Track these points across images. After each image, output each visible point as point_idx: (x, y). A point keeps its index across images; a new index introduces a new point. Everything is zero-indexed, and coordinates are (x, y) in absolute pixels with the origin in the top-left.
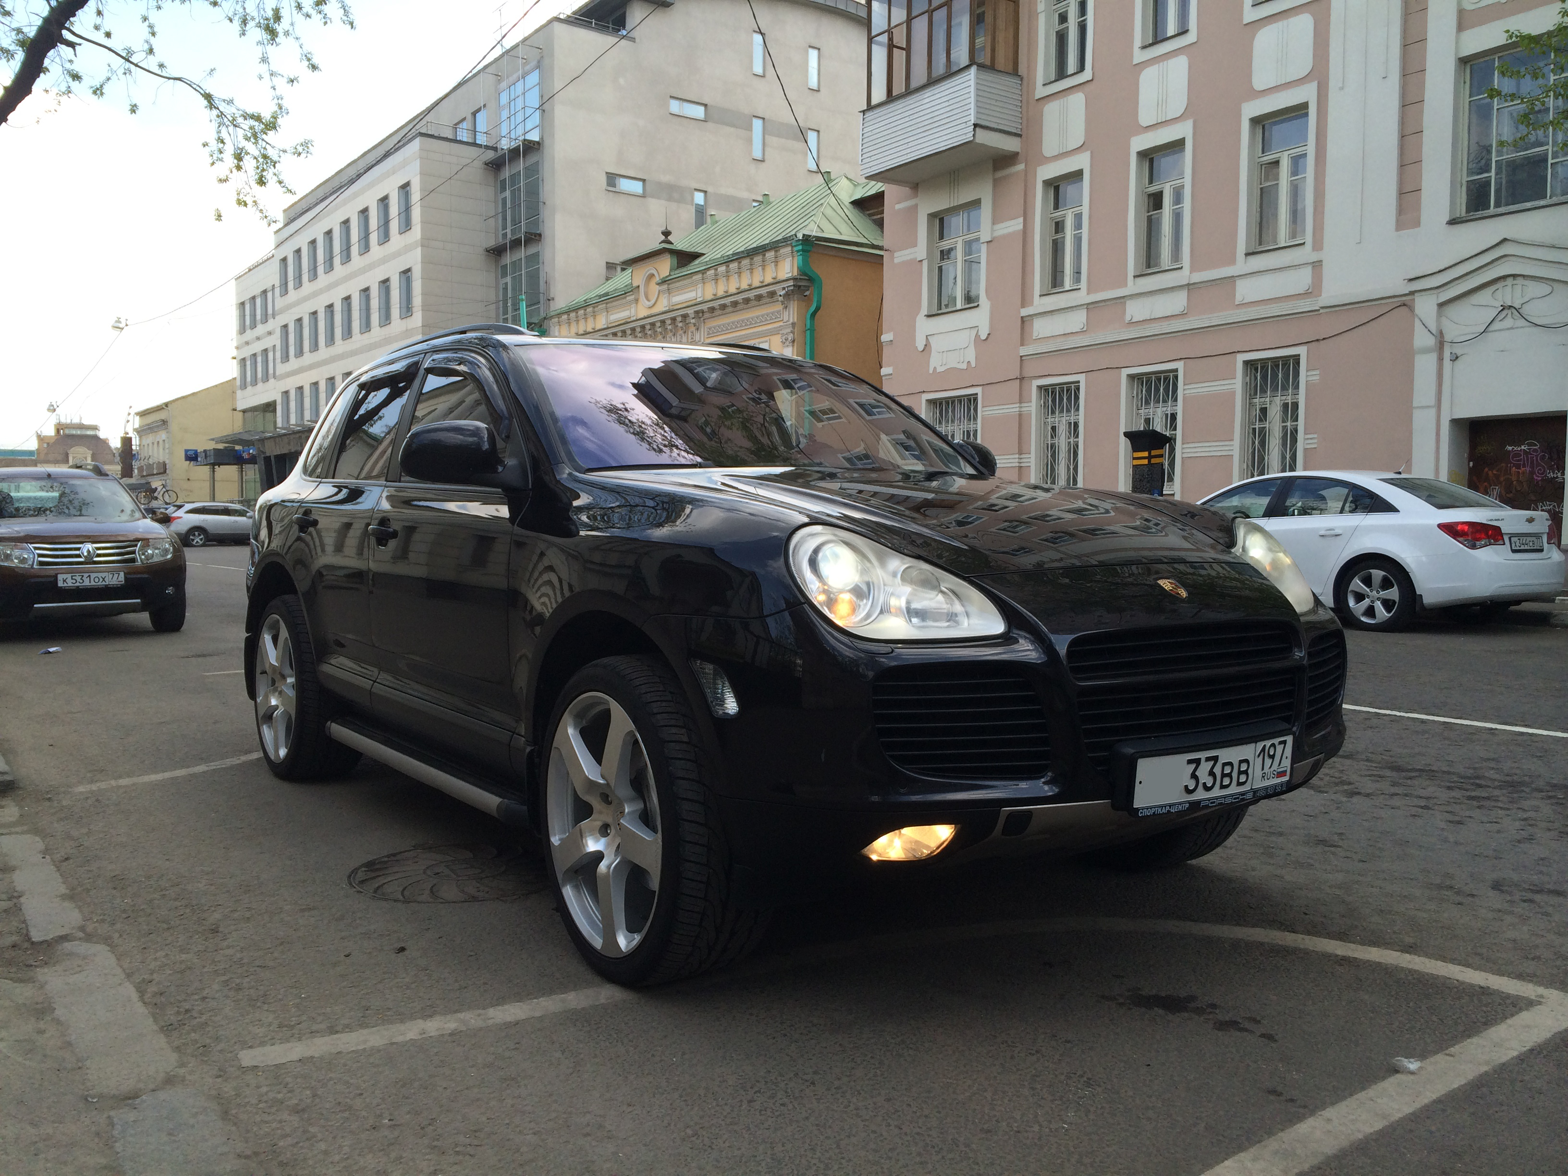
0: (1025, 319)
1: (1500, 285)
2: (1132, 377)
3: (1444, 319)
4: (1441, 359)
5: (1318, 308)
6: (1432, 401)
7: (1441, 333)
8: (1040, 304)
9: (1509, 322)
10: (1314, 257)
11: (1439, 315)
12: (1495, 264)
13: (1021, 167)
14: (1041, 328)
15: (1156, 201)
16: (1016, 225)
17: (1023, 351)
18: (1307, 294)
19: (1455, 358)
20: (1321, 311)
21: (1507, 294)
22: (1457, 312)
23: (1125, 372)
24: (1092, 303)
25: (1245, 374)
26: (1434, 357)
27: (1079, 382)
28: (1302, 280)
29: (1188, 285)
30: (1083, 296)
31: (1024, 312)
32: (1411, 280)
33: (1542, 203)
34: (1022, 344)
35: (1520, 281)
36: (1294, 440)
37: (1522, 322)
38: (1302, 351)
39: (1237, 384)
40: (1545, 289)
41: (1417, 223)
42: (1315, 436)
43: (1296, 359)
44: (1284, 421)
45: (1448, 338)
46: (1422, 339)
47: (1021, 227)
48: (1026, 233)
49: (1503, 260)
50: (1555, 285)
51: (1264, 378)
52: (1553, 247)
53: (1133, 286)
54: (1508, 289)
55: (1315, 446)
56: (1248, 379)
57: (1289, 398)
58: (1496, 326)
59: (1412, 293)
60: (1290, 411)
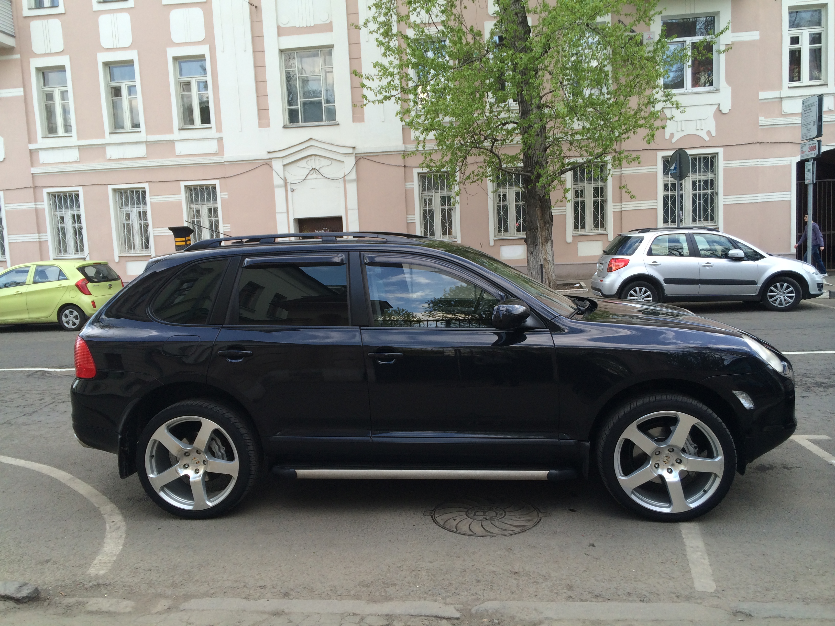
0: (32, 151)
2: (115, 190)
3: (286, 172)
4: (286, 191)
5: (223, 161)
6: (285, 210)
7: (285, 178)
8: (41, 143)
9: (314, 176)
10: (218, 135)
11: (284, 170)
12: (307, 149)
13: (18, 56)
14: (43, 157)
15: (117, 92)
16: (19, 92)
17: (34, 170)
18: (215, 154)
19: (293, 191)
20: (225, 163)
21: (313, 163)
23: (110, 187)
24: (83, 146)
25: (186, 193)
26: (283, 190)
28: (213, 147)
29: (146, 142)
30: (74, 140)
31: (31, 146)
32: (269, 152)
33: (322, 123)
35: (317, 157)
37: (320, 176)
38: (217, 182)
39: (182, 197)
40: (328, 162)
41: (268, 125)
42: (229, 225)
43: (214, 187)
45: (289, 181)
46: (277, 181)
47: (22, 93)
49: (310, 148)
50: (333, 161)
52: (331, 144)
53: (109, 139)
55: (229, 230)
58: (309, 177)
59: (270, 159)
60: (213, 212)
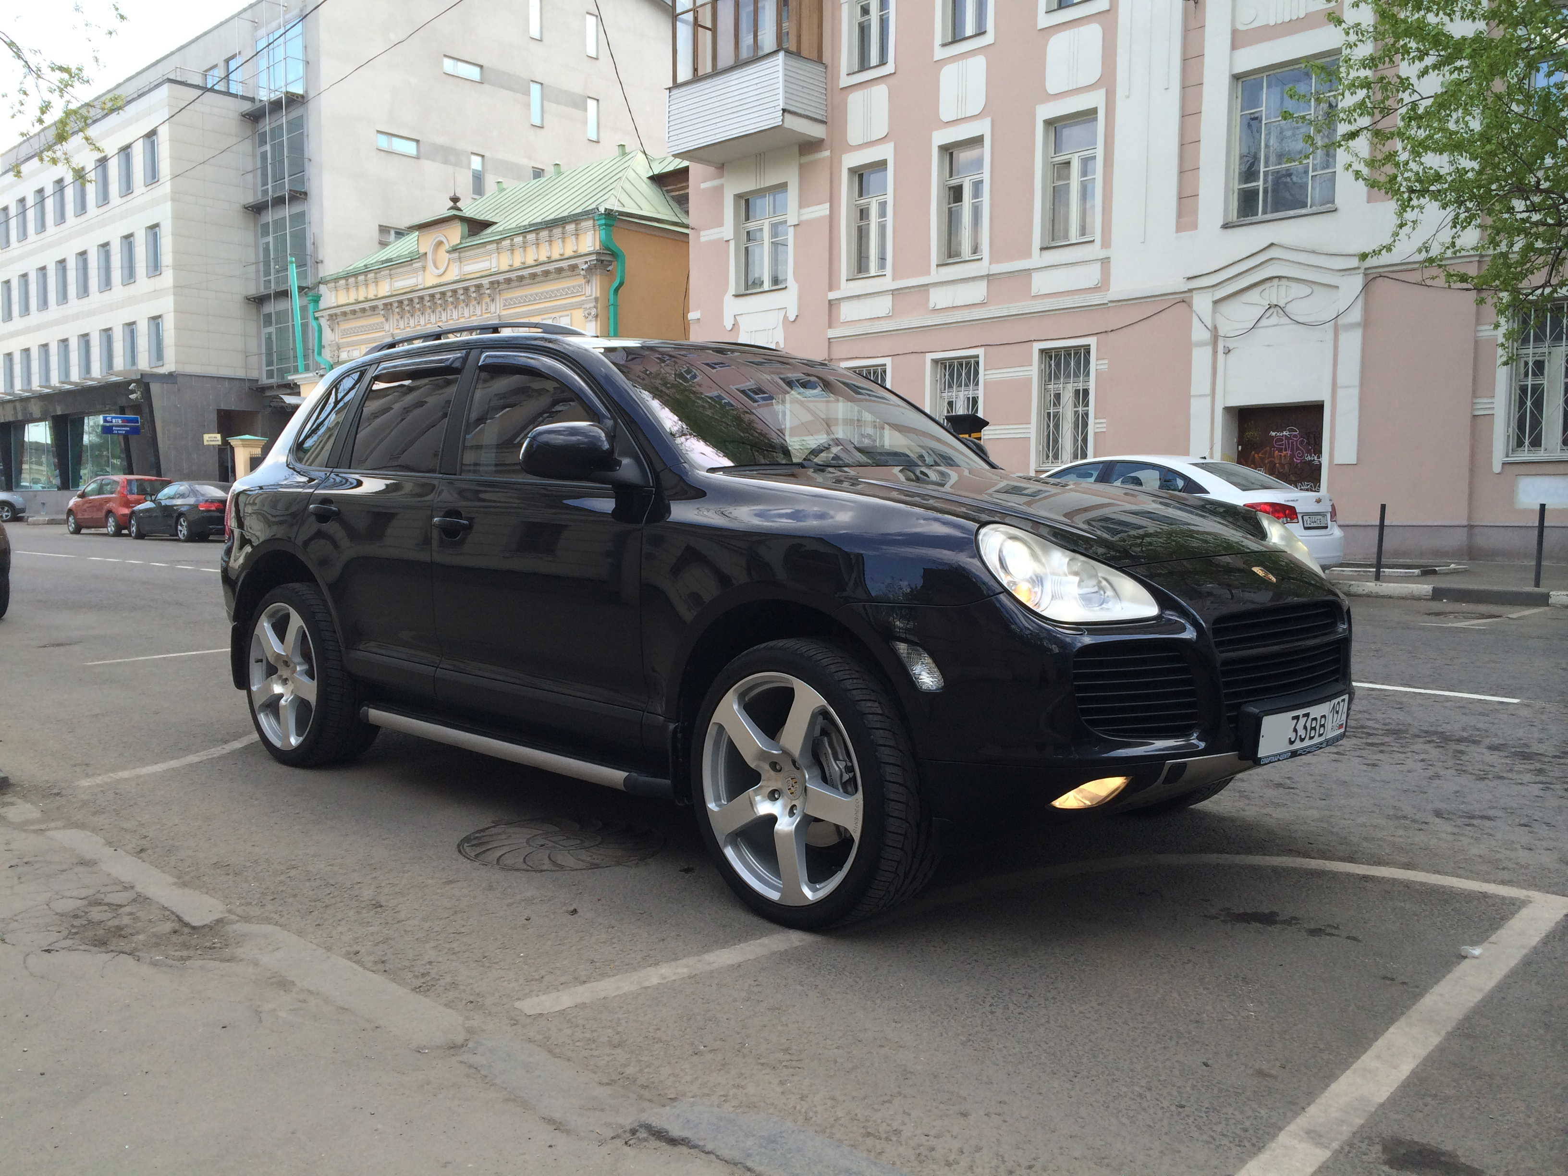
0: (832, 303)
1: (1267, 285)
2: (935, 362)
3: (1218, 315)
4: (1215, 352)
5: (1106, 302)
6: (1208, 391)
7: (1215, 328)
8: (847, 288)
9: (1274, 320)
10: (1102, 254)
11: (1214, 311)
12: (1264, 266)
13: (827, 153)
14: (848, 312)
15: (956, 193)
16: (823, 210)
17: (831, 333)
18: (1096, 289)
19: (1228, 351)
20: (1110, 305)
21: (1273, 294)
22: (1228, 308)
23: (929, 357)
24: (897, 289)
25: (1041, 361)
26: (1209, 350)
27: (885, 365)
28: (1090, 276)
29: (988, 275)
30: (888, 283)
31: (832, 296)
32: (1189, 279)
33: (1303, 211)
34: (830, 326)
35: (1284, 282)
36: (1085, 425)
37: (1286, 320)
38: (1092, 341)
39: (1033, 371)
40: (1305, 290)
41: (1195, 226)
42: (1104, 421)
43: (1087, 349)
44: (1075, 406)
45: (1221, 332)
46: (1199, 333)
47: (827, 212)
48: (832, 219)
49: (1271, 262)
50: (1315, 287)
51: (1058, 365)
52: (1314, 252)
53: (936, 275)
54: (1275, 289)
55: (1104, 430)
56: (1043, 366)
57: (1081, 384)
58: (1264, 322)
59: (1190, 291)
60: (1082, 396)
